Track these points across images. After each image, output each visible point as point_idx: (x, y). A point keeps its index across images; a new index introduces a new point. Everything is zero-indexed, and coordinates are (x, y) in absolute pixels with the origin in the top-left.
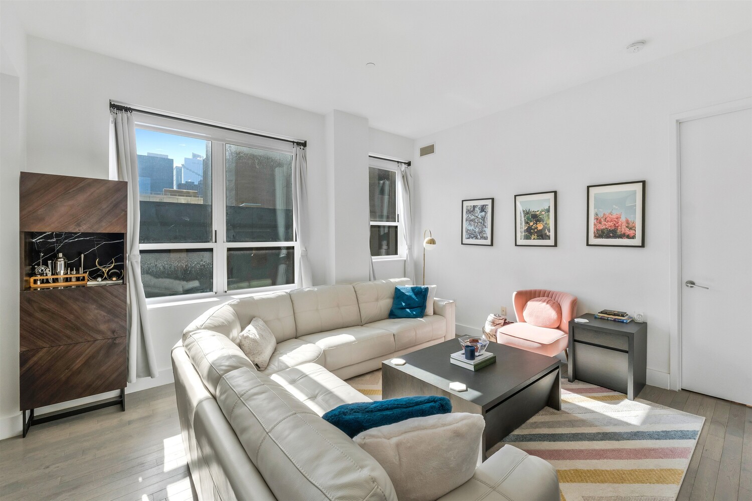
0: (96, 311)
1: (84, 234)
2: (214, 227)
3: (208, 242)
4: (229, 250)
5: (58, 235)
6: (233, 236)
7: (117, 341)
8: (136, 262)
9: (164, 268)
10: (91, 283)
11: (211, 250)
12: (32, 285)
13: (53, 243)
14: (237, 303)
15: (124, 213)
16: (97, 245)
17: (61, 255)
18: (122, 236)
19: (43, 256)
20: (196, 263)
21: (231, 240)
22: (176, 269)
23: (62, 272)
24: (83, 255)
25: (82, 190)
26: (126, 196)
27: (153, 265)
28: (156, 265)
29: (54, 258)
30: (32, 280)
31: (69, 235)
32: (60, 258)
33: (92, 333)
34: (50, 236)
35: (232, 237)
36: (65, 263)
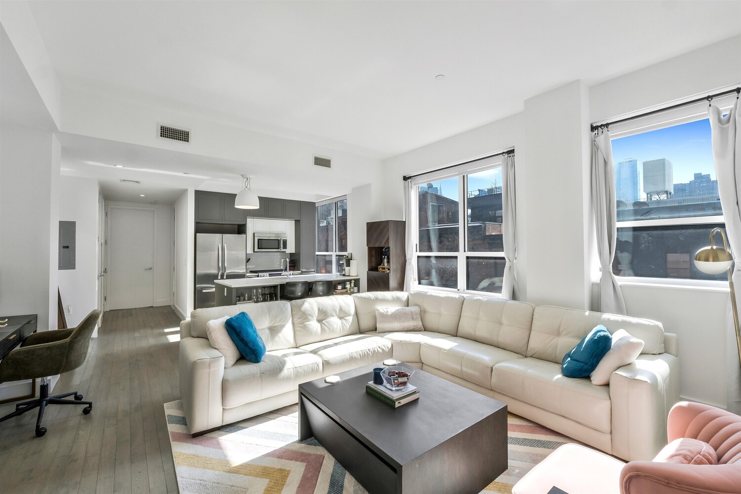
4: (468, 258)
11: (456, 257)
12: (379, 270)
15: (388, 236)
23: (386, 265)
25: (379, 226)
30: (379, 267)
32: (386, 258)
36: (387, 260)
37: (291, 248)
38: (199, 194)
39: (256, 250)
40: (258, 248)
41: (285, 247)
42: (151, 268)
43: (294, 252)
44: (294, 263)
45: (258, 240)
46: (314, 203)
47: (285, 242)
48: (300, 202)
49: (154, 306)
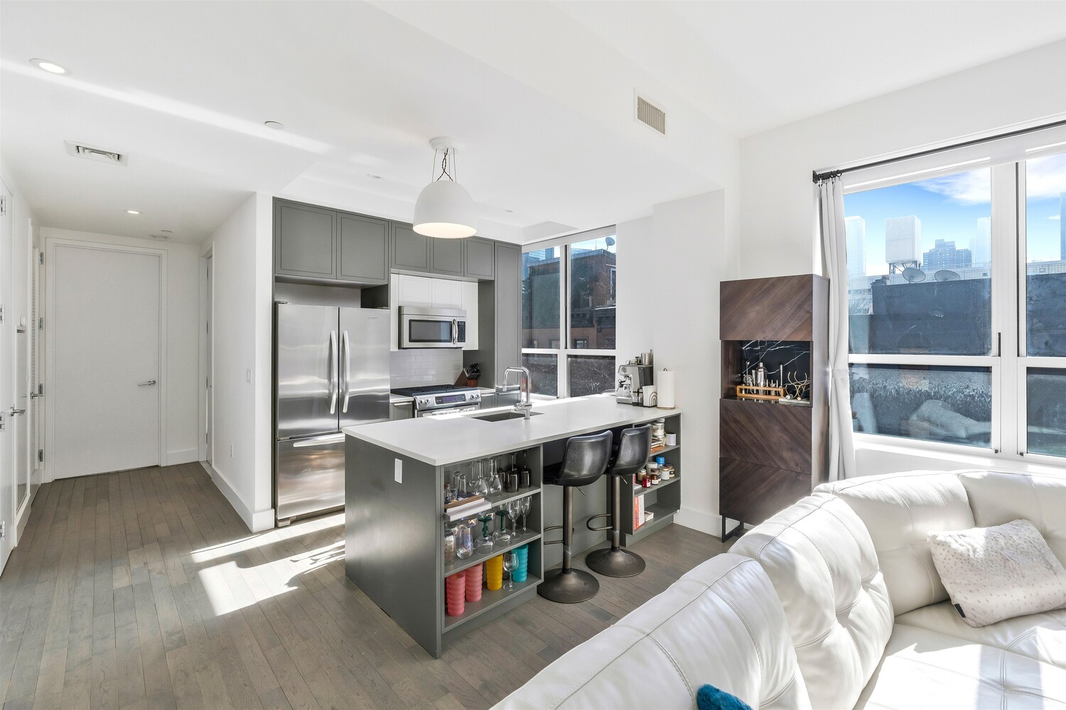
0: (780, 434)
1: (784, 343)
2: (995, 328)
3: (984, 354)
4: (1030, 370)
5: (762, 343)
6: (1046, 343)
7: (800, 478)
8: (842, 379)
9: (898, 392)
10: (782, 400)
11: (988, 370)
12: (738, 394)
13: (758, 351)
14: (981, 477)
15: (808, 315)
16: (798, 354)
17: (761, 365)
18: (807, 345)
19: (750, 365)
20: (955, 390)
21: (1042, 352)
22: (918, 396)
23: (762, 383)
24: (781, 366)
25: (768, 291)
26: (811, 293)
27: (881, 386)
28: (885, 387)
29: (756, 368)
30: (738, 388)
31: (771, 343)
32: (761, 368)
33: (775, 459)
34: (755, 344)
35: (1043, 346)
36: (765, 373)
37: (472, 342)
38: (283, 208)
39: (406, 343)
40: (411, 340)
41: (462, 338)
42: (154, 382)
43: (476, 348)
44: (478, 371)
45: (411, 321)
46: (519, 247)
47: (462, 327)
48: (495, 242)
49: (163, 465)
